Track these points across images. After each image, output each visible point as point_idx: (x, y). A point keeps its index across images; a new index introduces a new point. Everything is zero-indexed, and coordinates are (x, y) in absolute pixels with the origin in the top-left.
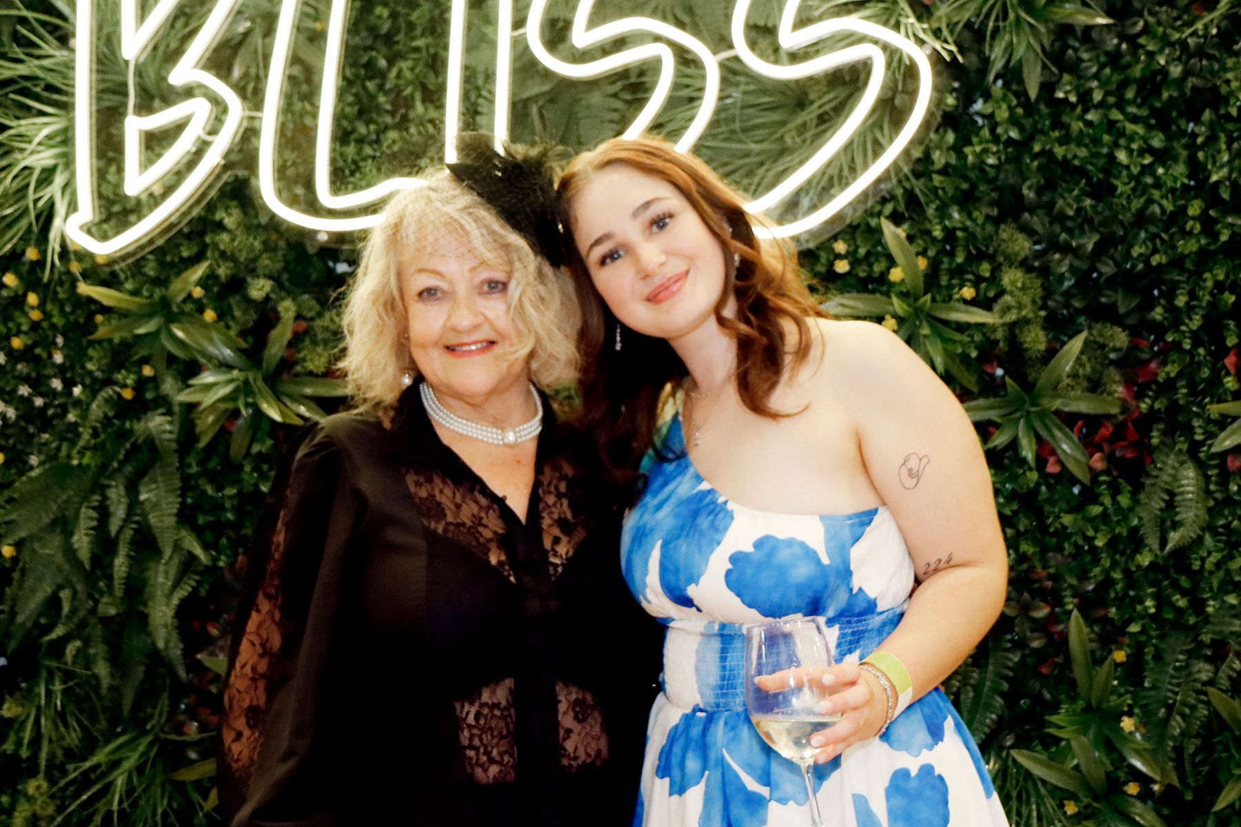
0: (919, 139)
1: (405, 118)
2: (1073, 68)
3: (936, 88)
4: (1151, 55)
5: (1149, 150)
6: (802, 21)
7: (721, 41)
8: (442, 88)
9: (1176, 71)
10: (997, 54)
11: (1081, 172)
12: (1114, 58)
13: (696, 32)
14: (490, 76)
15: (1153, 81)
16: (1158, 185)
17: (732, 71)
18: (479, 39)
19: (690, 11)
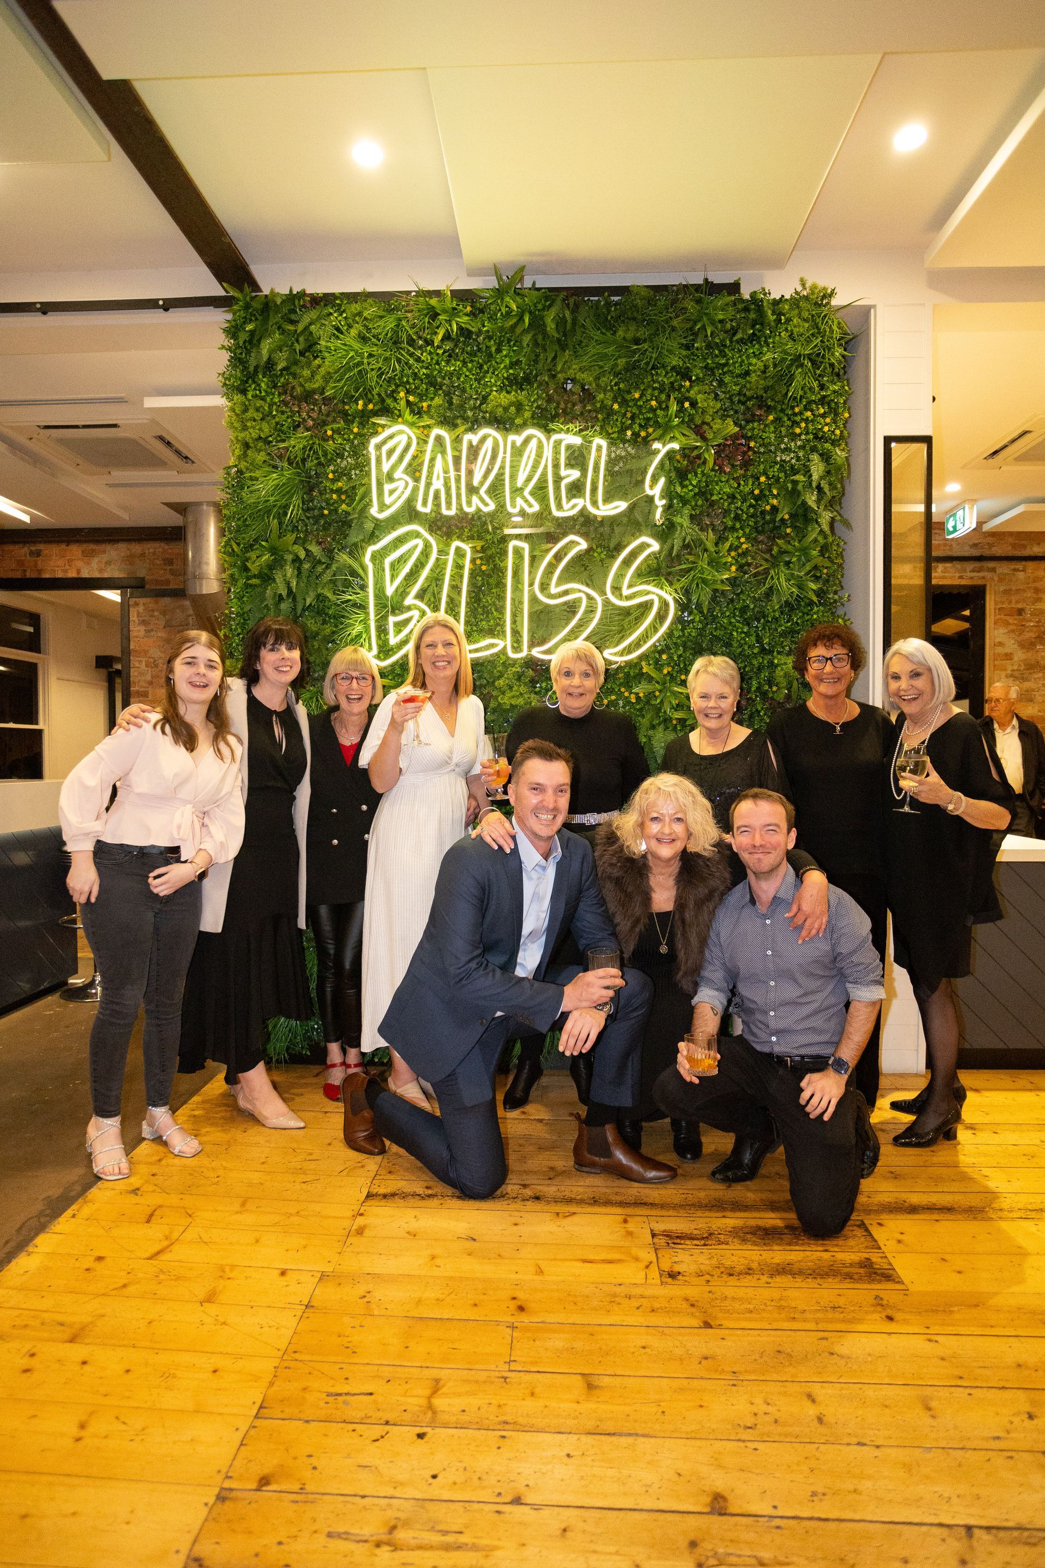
0: (669, 628)
1: (487, 616)
2: (718, 603)
3: (676, 609)
4: (744, 600)
5: (742, 632)
6: (630, 586)
7: (603, 593)
8: (503, 607)
9: (752, 606)
10: (694, 598)
11: (720, 640)
12: (732, 600)
13: (594, 589)
14: (521, 603)
15: (744, 610)
16: (746, 643)
17: (607, 603)
18: (517, 588)
19: (591, 580)
